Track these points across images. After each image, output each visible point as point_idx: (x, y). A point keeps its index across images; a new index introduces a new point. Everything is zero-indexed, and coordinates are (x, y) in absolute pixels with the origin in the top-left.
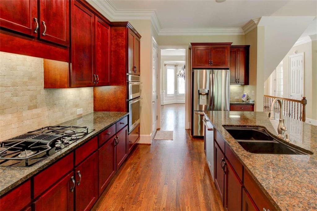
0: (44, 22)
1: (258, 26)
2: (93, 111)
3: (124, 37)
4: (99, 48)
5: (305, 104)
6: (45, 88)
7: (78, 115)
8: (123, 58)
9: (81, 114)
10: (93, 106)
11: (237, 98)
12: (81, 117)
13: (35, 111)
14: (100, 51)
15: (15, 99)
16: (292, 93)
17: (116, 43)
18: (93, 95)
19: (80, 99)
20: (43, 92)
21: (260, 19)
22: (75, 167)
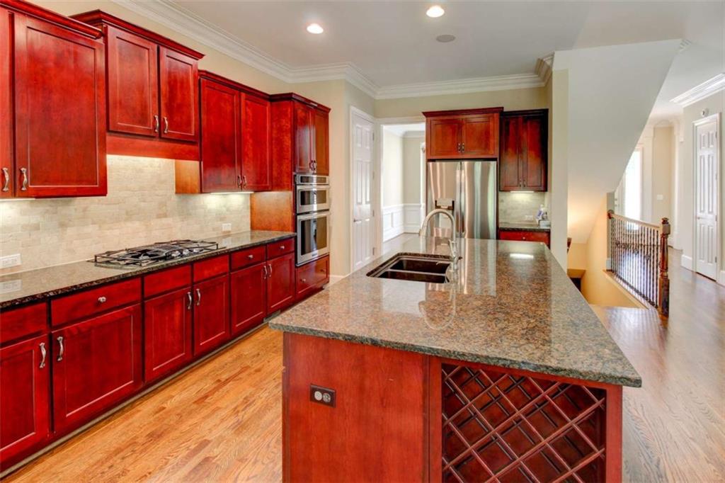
0: (166, 118)
1: (554, 69)
2: (249, 229)
3: (289, 116)
4: (248, 137)
5: (667, 234)
6: (176, 193)
7: (224, 232)
8: (288, 149)
9: (229, 232)
10: (249, 222)
11: (529, 219)
12: (229, 236)
13: (164, 221)
14: (251, 141)
15: (142, 204)
16: (701, 211)
17: (278, 126)
18: (249, 204)
19: (228, 210)
20: (175, 198)
21: (553, 55)
22: (193, 283)
